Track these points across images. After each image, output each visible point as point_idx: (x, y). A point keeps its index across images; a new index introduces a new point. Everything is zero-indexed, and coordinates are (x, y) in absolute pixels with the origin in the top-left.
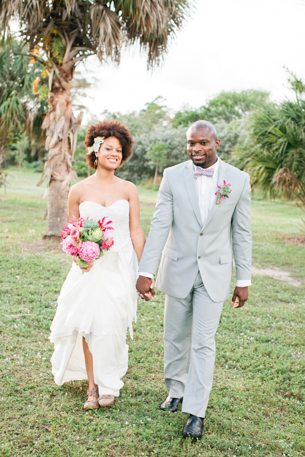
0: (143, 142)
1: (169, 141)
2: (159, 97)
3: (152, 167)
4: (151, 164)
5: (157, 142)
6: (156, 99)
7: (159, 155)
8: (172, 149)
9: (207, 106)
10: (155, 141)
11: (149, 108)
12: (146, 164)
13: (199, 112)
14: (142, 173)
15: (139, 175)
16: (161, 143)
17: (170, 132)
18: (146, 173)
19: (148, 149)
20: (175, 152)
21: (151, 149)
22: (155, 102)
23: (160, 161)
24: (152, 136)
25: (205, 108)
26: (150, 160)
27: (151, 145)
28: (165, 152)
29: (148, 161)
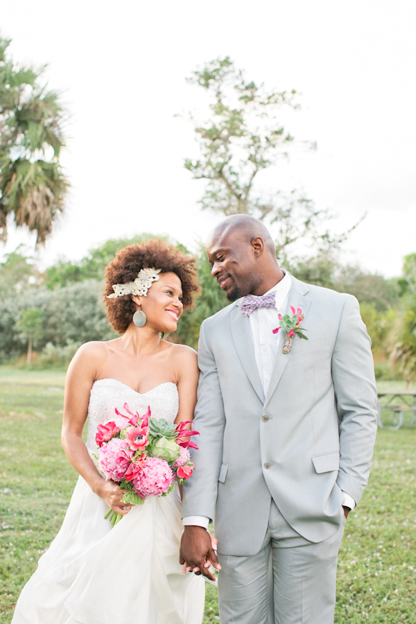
0: (10, 309)
1: (44, 307)
2: (22, 245)
3: (24, 341)
4: (22, 337)
5: (29, 309)
6: (18, 248)
7: (33, 325)
8: (49, 316)
9: (90, 258)
10: (26, 307)
11: (8, 260)
12: (15, 338)
13: (80, 265)
14: (10, 349)
15: (8, 353)
16: (34, 309)
17: (44, 294)
18: (16, 350)
19: (17, 318)
20: (52, 320)
21: (21, 318)
22: (18, 252)
23: (33, 333)
24: (22, 302)
25: (87, 259)
26: (21, 332)
27: (20, 313)
28: (40, 320)
29: (18, 333)
